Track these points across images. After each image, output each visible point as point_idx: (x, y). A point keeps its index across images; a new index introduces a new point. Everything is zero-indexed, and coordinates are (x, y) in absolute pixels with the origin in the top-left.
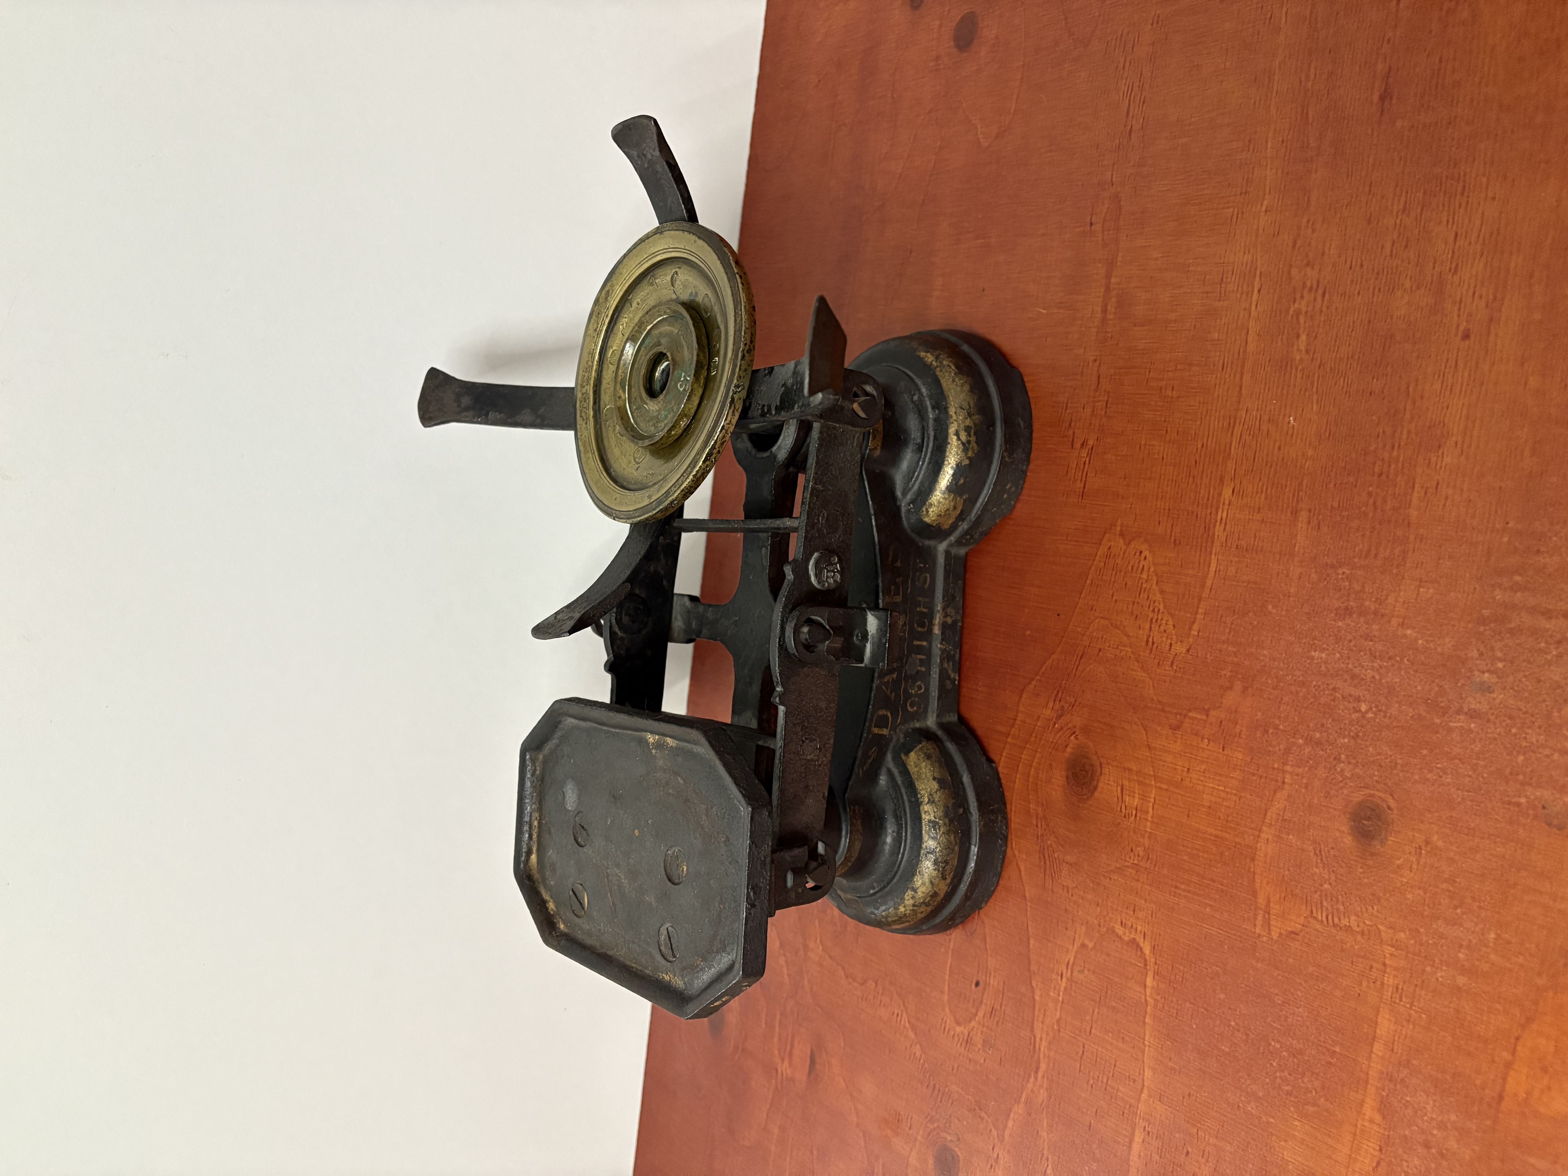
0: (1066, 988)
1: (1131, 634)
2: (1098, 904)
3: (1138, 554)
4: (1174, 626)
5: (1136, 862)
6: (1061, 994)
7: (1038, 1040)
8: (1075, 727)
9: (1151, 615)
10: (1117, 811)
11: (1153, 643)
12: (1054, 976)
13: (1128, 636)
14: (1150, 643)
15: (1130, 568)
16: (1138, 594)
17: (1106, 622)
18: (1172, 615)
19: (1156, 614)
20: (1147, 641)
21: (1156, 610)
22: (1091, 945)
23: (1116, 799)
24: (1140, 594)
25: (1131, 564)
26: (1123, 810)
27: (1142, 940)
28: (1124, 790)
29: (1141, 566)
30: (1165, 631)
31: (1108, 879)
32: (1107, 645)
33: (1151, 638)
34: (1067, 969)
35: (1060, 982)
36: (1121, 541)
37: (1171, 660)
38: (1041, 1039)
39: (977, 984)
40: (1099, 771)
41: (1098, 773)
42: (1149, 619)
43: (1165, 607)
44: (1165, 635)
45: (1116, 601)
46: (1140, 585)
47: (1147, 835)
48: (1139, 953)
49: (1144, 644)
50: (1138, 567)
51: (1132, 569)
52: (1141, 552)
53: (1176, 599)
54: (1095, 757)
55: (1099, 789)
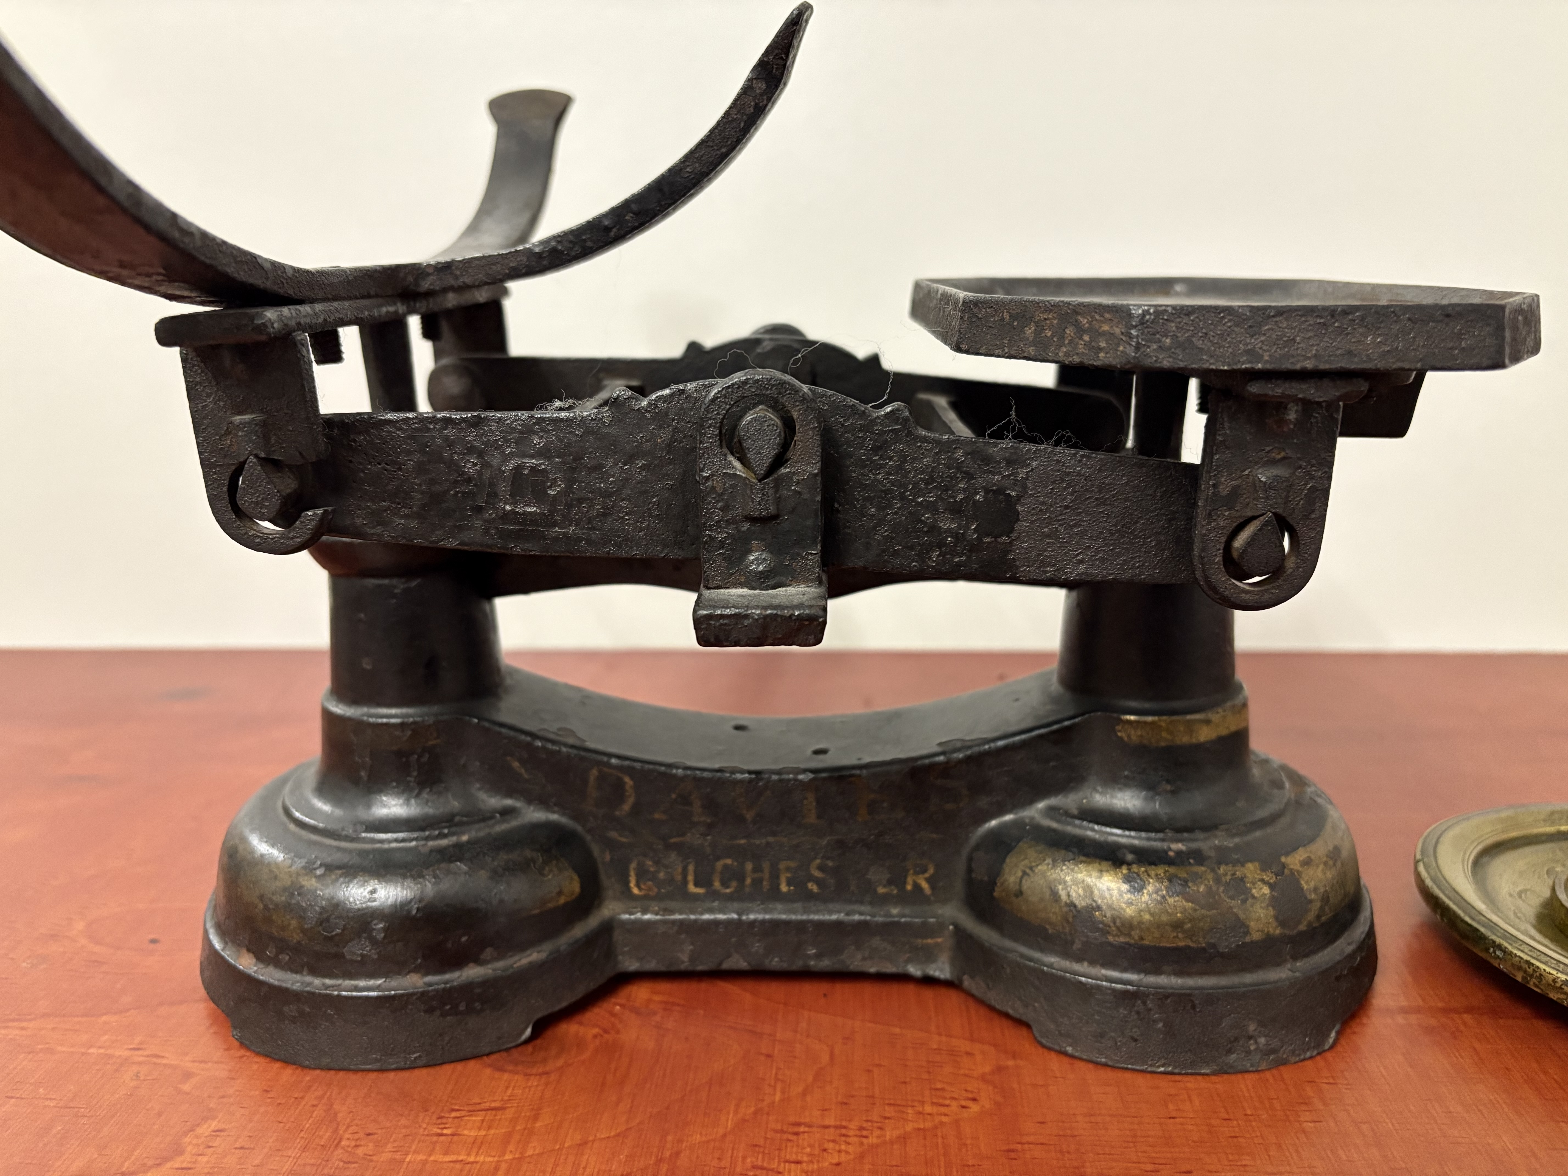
0: (111, 1056)
1: (809, 1099)
2: (267, 1091)
3: (970, 1095)
4: (838, 1164)
5: (343, 1143)
6: (102, 1051)
7: (24, 1024)
8: (618, 1032)
9: (854, 1125)
10: (452, 1104)
11: (797, 1134)
12: (138, 1039)
13: (804, 1094)
14: (796, 1129)
15: (939, 1086)
16: (892, 1102)
17: (825, 1058)
18: (861, 1157)
19: (858, 1133)
20: (799, 1124)
21: (864, 1133)
22: (186, 1087)
23: (477, 1100)
24: (890, 1104)
25: (945, 1086)
26: (454, 1114)
27: (177, 1166)
28: (494, 1112)
29: (947, 1102)
30: (825, 1150)
31: (315, 1103)
32: (782, 1066)
33: (807, 1129)
34: (148, 1056)
35: (126, 1047)
36: (987, 1069)
37: (765, 1165)
38: (23, 1029)
39: (153, 941)
40: (534, 1071)
41: (529, 1071)
42: (844, 1123)
43: (873, 1146)
44: (817, 1151)
45: (869, 1071)
46: (910, 1103)
47: (398, 1156)
48: (150, 1163)
49: (792, 1119)
50: (945, 1098)
51: (937, 1089)
52: (974, 1100)
53: (894, 1163)
54: (560, 1063)
55: (497, 1075)
